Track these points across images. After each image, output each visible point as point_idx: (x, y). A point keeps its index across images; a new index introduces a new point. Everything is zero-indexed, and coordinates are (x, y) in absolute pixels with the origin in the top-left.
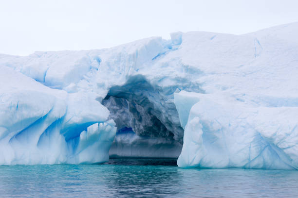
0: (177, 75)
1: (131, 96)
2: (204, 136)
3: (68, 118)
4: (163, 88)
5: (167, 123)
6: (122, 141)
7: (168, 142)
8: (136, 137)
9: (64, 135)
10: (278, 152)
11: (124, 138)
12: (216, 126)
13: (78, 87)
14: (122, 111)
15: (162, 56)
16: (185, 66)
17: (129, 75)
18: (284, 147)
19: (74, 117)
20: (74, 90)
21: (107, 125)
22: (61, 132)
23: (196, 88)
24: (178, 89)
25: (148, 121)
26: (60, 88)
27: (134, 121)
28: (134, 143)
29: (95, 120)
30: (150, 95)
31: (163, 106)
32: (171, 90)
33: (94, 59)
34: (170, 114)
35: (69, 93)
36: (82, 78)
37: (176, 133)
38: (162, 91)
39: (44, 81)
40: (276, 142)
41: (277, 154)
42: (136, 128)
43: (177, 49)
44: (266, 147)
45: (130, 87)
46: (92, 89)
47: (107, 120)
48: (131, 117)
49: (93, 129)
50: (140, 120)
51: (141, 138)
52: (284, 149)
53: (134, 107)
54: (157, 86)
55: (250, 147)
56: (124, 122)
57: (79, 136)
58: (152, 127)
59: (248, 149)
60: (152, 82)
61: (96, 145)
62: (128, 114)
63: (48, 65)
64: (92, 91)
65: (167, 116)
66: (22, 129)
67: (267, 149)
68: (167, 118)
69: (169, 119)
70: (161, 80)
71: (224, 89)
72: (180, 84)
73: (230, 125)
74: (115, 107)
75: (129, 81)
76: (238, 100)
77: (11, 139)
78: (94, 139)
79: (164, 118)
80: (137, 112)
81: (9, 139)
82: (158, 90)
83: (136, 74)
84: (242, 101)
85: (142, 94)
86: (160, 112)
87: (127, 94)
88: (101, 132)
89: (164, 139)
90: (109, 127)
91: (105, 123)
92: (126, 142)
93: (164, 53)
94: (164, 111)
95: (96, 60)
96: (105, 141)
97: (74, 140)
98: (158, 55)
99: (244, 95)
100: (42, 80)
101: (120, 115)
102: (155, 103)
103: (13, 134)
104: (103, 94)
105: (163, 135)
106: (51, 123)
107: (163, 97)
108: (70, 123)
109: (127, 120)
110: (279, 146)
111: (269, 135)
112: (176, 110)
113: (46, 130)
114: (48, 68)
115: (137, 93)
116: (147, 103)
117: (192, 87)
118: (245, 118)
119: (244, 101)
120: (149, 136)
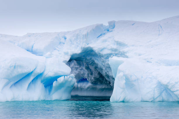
0: (111, 47)
1: (85, 59)
2: (126, 83)
3: (45, 73)
4: (103, 55)
5: (106, 76)
6: (81, 86)
7: (108, 87)
8: (89, 84)
9: (44, 84)
10: (171, 94)
11: (82, 85)
12: (133, 78)
13: (53, 54)
14: (81, 68)
15: (103, 35)
16: (116, 42)
17: (83, 47)
18: (174, 90)
19: (49, 73)
20: (50, 56)
21: (69, 78)
22: (42, 82)
23: (123, 55)
24: (112, 55)
25: (96, 75)
26: (42, 55)
27: (88, 74)
28: (88, 88)
29: (62, 74)
30: (96, 59)
31: (104, 66)
32: (108, 56)
33: (62, 38)
34: (108, 70)
35: (47, 58)
36: (55, 49)
37: (112, 82)
38: (103, 56)
39: (32, 51)
40: (169, 87)
41: (171, 95)
42: (89, 79)
43: (112, 31)
44: (164, 90)
45: (84, 54)
46: (61, 56)
47: (70, 74)
48: (86, 72)
49: (61, 80)
50: (92, 74)
51: (92, 85)
52: (174, 91)
53: (88, 66)
54: (100, 54)
55: (154, 91)
56: (82, 75)
57: (52, 84)
58: (99, 78)
59: (153, 91)
60: (96, 51)
61: (63, 89)
62: (84, 70)
63: (34, 41)
64: (61, 57)
65: (106, 71)
66: (18, 80)
67: (164, 92)
68: (106, 73)
69: (107, 73)
70: (102, 50)
71: (140, 55)
72: (113, 52)
73: (142, 77)
74: (77, 66)
75: (83, 50)
76: (148, 62)
77: (11, 86)
78: (61, 86)
79: (104, 73)
80: (90, 69)
81: (10, 86)
82: (101, 56)
83: (87, 46)
84: (150, 62)
85: (91, 59)
86: (102, 69)
87: (82, 58)
88: (66, 81)
89: (106, 85)
90: (70, 79)
91: (68, 76)
92: (84, 87)
93: (104, 34)
94: (104, 69)
95: (63, 38)
96: (68, 87)
97: (49, 86)
98: (101, 35)
99: (152, 59)
100: (31, 50)
101: (80, 71)
102: (99, 63)
103: (12, 83)
104: (68, 58)
105: (106, 83)
106: (35, 77)
107: (103, 60)
108: (47, 76)
109: (84, 74)
110: (172, 90)
111: (165, 83)
112: (110, 68)
113: (33, 81)
114: (34, 43)
115: (88, 58)
116: (94, 64)
117: (121, 54)
118: (151, 73)
119: (151, 63)
120: (97, 84)
